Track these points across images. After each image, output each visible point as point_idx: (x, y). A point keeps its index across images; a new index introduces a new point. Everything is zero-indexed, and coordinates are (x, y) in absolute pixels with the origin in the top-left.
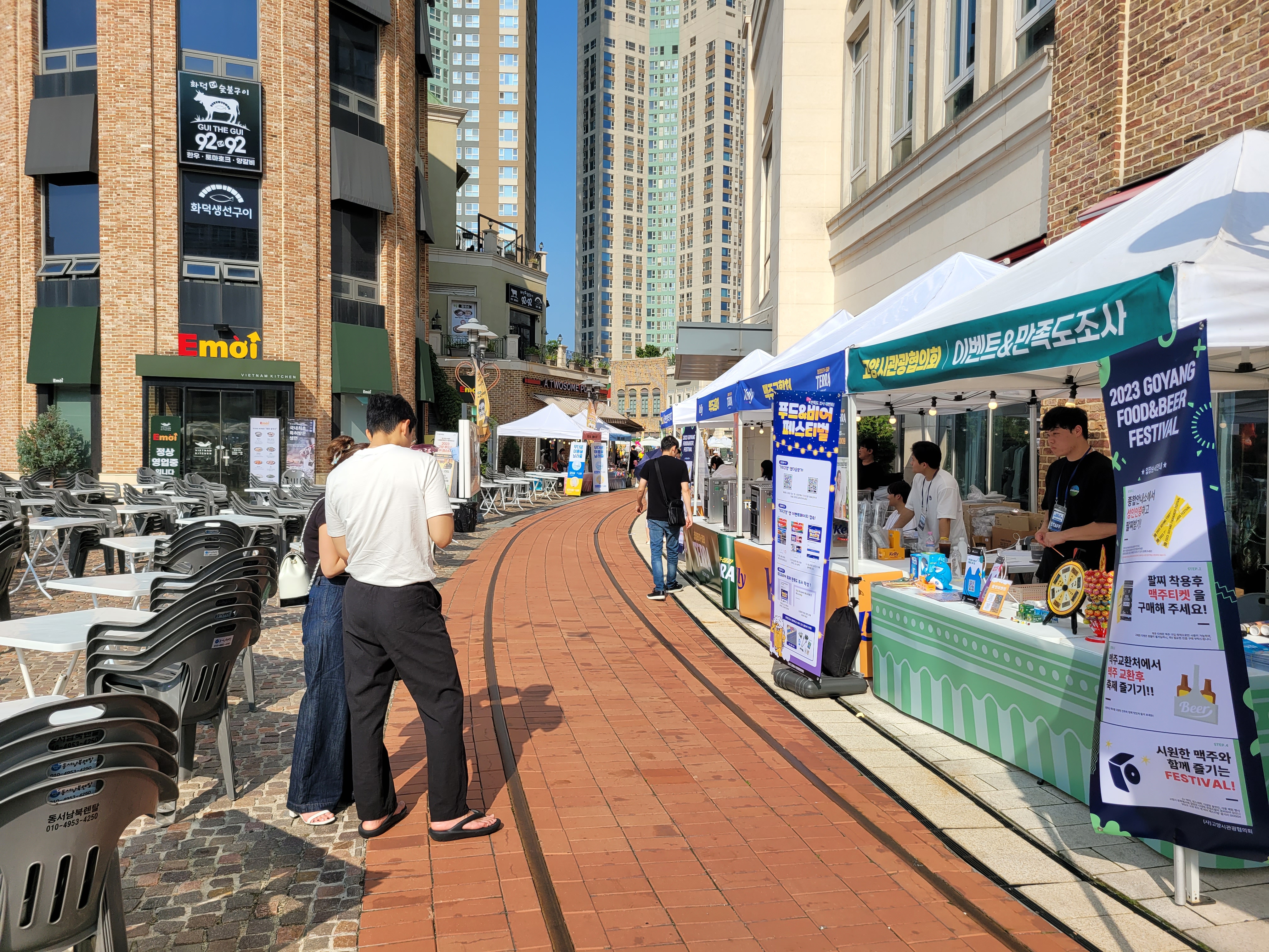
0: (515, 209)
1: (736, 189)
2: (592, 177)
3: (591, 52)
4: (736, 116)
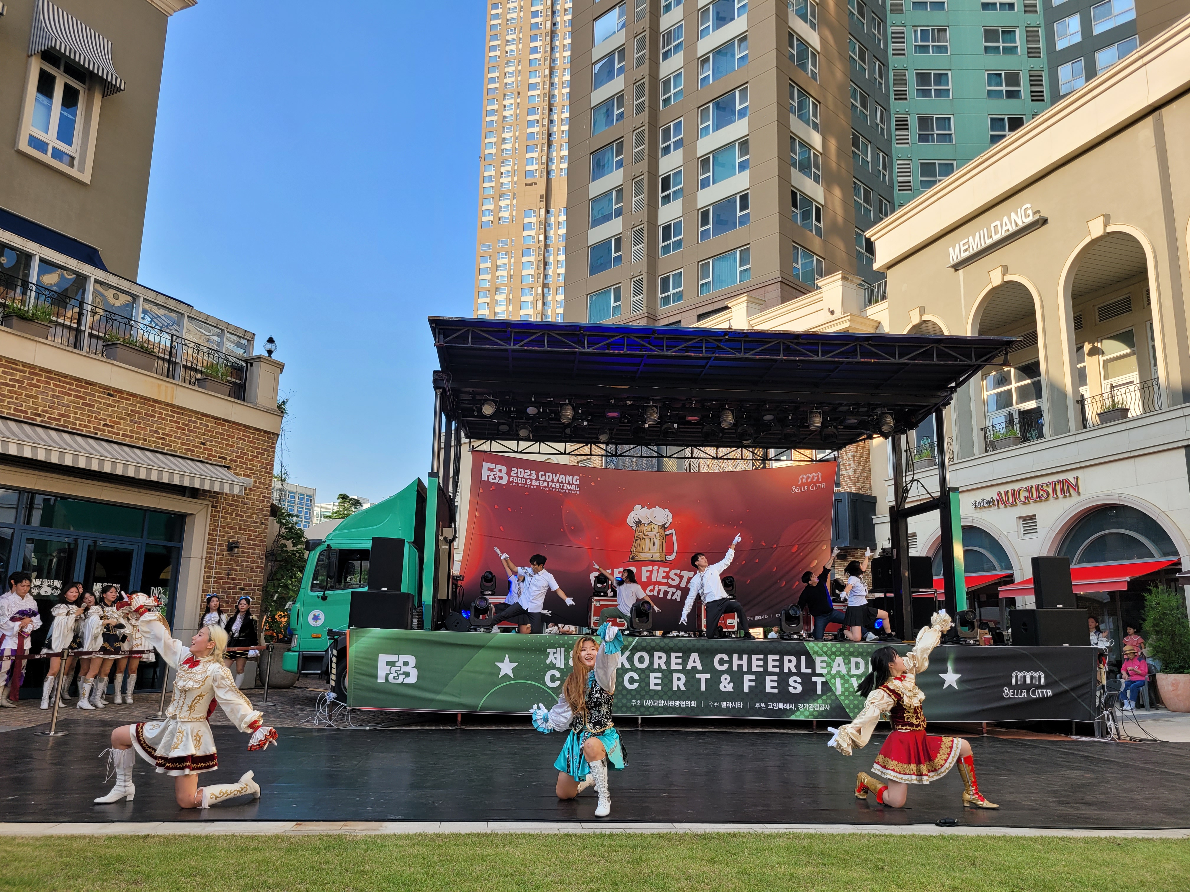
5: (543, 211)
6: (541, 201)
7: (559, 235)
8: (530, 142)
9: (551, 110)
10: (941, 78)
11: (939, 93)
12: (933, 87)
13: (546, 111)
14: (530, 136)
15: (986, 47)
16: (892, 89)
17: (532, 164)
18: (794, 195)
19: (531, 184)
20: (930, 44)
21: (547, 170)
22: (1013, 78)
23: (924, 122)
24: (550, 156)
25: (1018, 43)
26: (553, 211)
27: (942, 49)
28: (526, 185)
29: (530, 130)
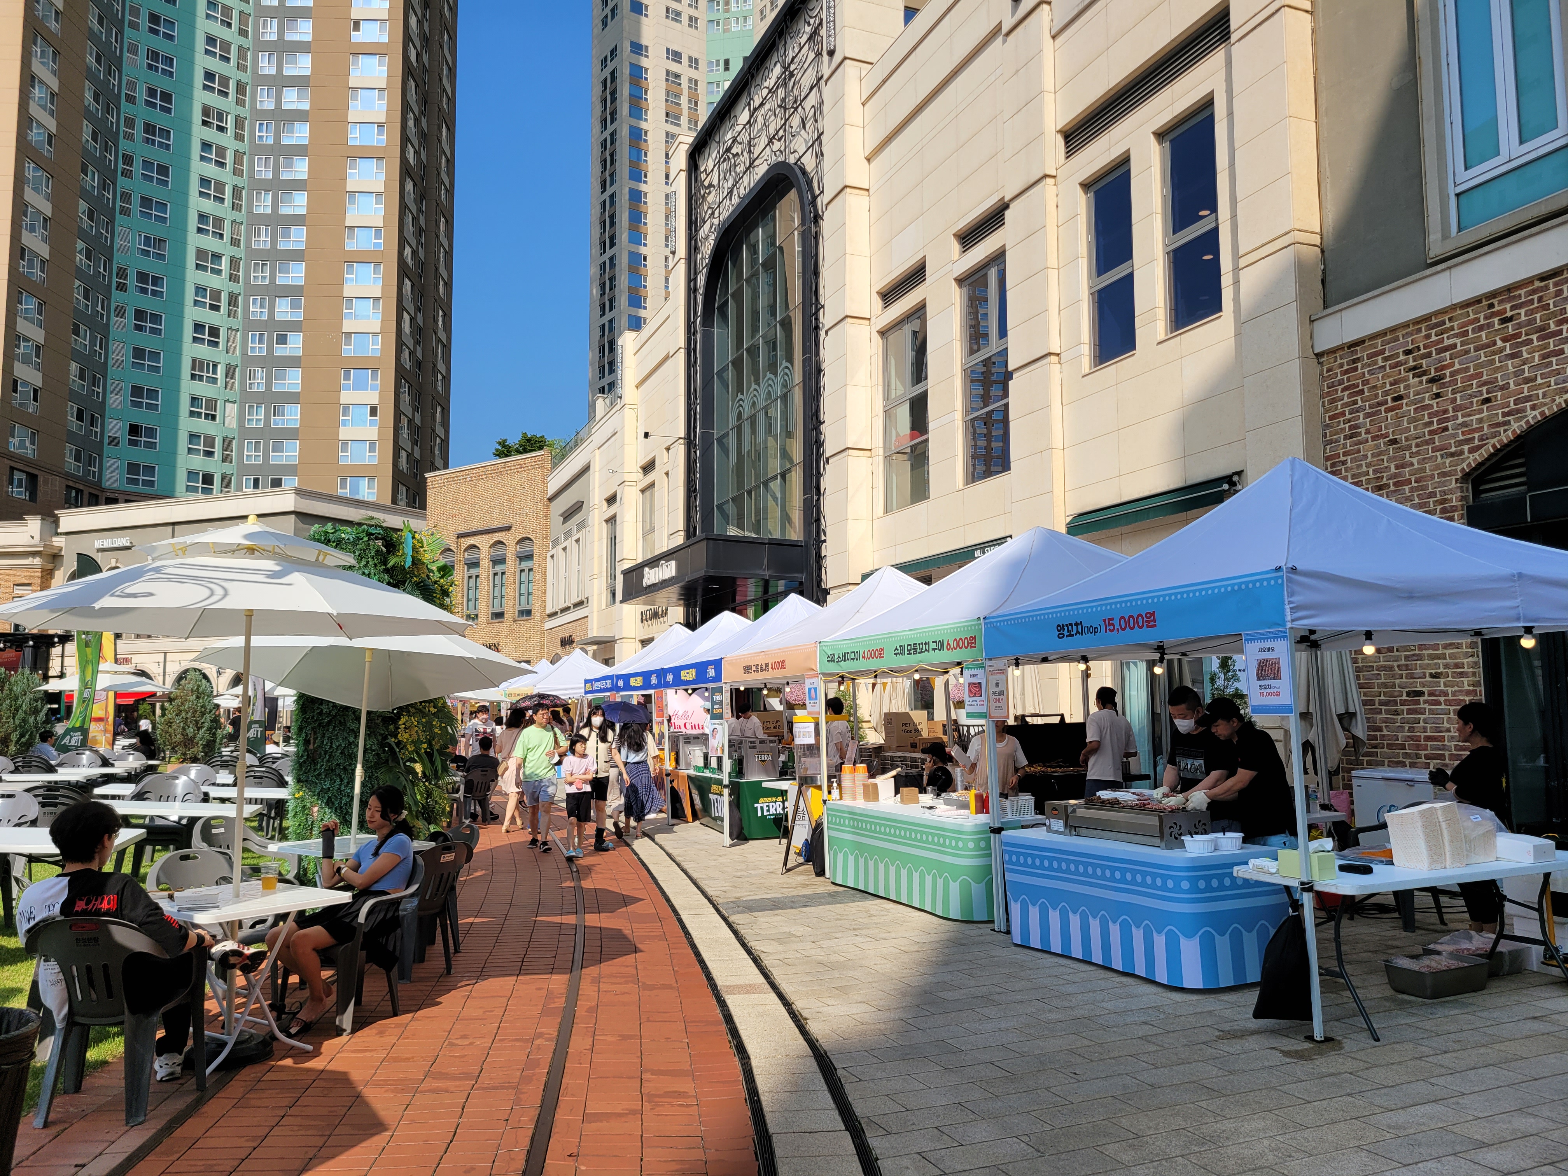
3: (610, 67)
10: (157, 280)
11: (154, 293)
12: (150, 287)
16: (115, 279)
18: (16, 381)
20: (151, 249)
22: (216, 295)
23: (140, 314)
25: (223, 268)
27: (161, 257)
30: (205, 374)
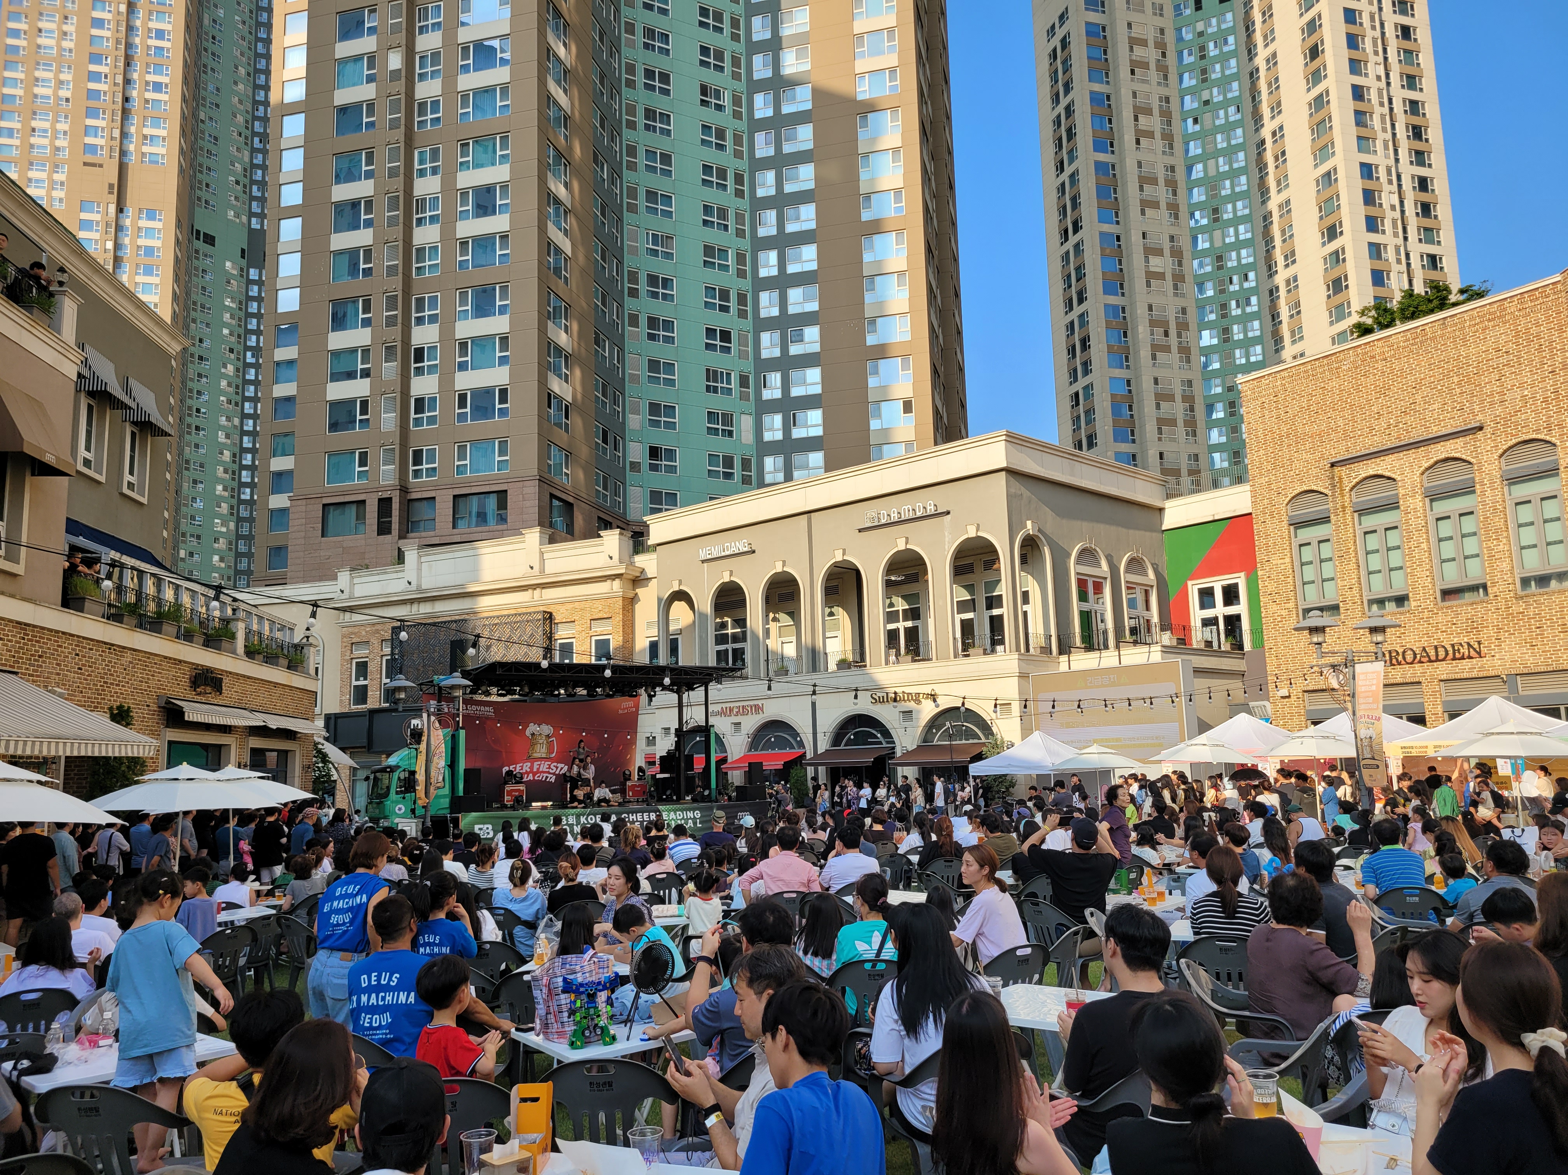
0: (898, 199)
1: (1393, 208)
2: (1077, 246)
3: (1060, 33)
4: (1374, 68)
5: (112, 208)
6: (111, 193)
7: (139, 247)
8: (92, 104)
9: (128, 64)
10: (667, 283)
11: (665, 297)
12: (661, 291)
13: (121, 64)
14: (93, 95)
15: (705, 261)
16: (627, 285)
17: (96, 136)
18: (549, 395)
19: (93, 165)
20: (659, 248)
21: (121, 149)
22: (725, 295)
23: (653, 322)
24: (126, 130)
25: (730, 263)
26: (130, 211)
27: (668, 256)
28: (85, 164)
29: (92, 86)
30: (719, 385)
